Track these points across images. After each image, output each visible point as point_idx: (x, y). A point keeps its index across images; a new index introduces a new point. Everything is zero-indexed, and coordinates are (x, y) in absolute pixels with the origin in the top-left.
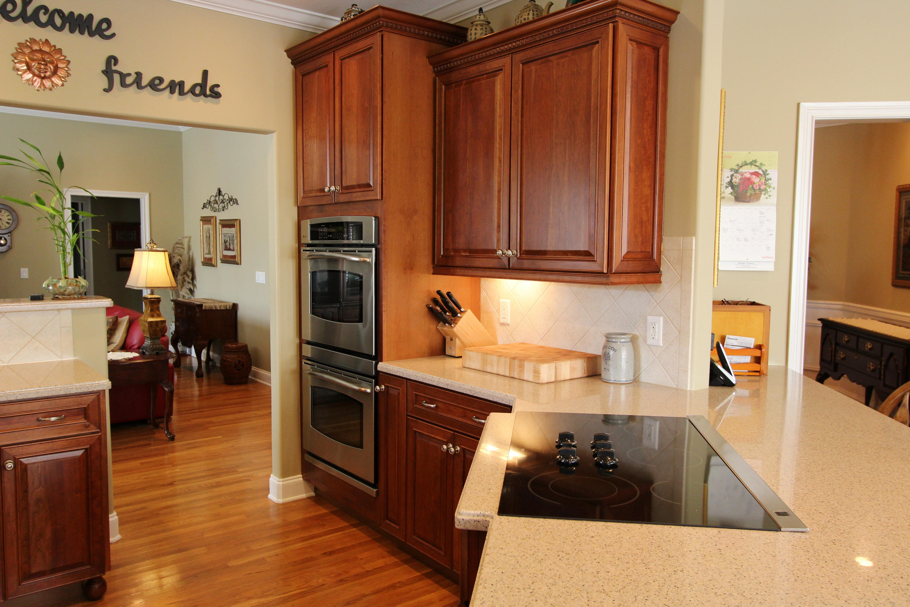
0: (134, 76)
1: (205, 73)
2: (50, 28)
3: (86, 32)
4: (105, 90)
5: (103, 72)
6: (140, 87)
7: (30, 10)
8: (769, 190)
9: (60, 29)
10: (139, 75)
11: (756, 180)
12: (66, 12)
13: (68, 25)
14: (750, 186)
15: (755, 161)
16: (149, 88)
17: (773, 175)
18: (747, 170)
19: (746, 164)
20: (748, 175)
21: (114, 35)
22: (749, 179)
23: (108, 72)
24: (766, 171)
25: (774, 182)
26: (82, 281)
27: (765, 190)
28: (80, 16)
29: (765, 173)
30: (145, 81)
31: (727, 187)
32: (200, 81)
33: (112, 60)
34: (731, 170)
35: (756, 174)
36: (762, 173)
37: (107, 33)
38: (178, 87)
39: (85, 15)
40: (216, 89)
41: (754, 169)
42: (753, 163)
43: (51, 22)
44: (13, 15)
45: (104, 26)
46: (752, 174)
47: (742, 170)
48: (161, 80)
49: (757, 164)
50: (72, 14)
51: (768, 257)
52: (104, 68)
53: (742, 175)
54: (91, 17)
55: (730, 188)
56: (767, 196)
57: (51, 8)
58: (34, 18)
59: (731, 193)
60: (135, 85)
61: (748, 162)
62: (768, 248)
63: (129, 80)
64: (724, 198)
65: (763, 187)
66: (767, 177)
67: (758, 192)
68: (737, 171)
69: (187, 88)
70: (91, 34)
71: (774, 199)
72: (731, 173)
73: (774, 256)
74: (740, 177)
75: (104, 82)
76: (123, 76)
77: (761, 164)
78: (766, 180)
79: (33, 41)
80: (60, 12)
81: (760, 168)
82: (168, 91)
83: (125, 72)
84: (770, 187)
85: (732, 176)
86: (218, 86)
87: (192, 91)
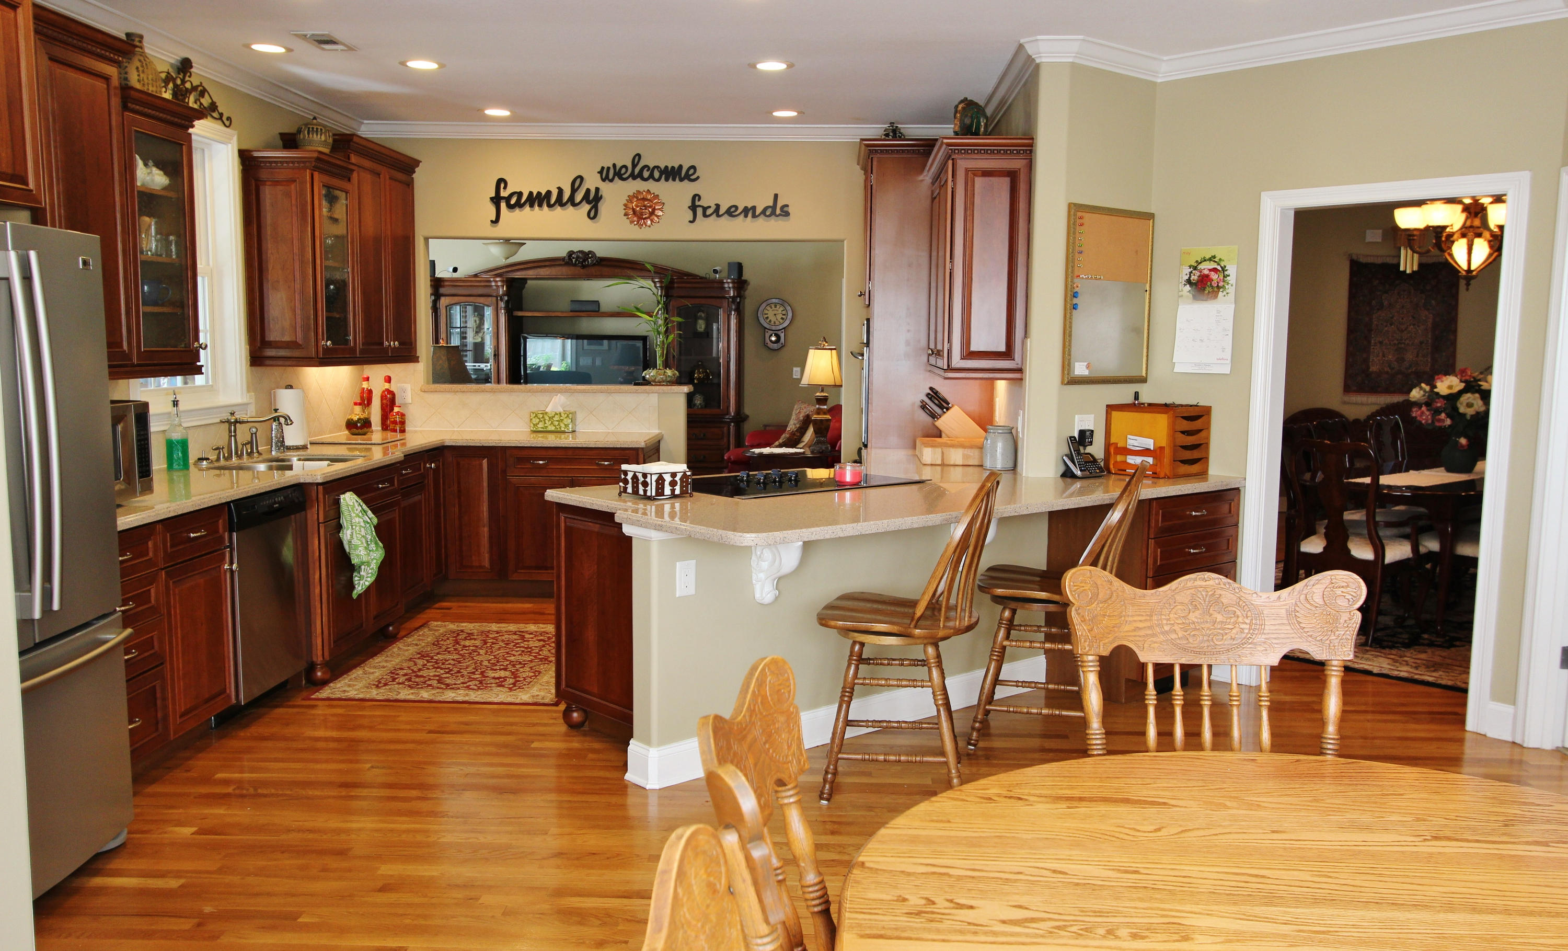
0: (714, 207)
1: (776, 196)
2: (651, 180)
3: (677, 179)
4: (690, 222)
5: (689, 207)
6: (718, 216)
7: (637, 170)
8: (1227, 287)
9: (658, 180)
10: (718, 206)
11: (1214, 276)
12: (663, 167)
13: (664, 176)
14: (1209, 283)
15: (1214, 257)
16: (726, 215)
17: (1232, 270)
18: (1206, 267)
19: (1205, 261)
20: (1206, 272)
21: (698, 178)
22: (1207, 276)
23: (693, 208)
24: (1225, 267)
25: (1232, 279)
26: (669, 372)
27: (1223, 287)
28: (673, 168)
29: (1224, 269)
30: (722, 210)
31: (1185, 285)
32: (771, 204)
33: (696, 197)
34: (1190, 267)
35: (1215, 270)
36: (1220, 269)
37: (692, 177)
38: (751, 211)
39: (676, 166)
40: (785, 209)
41: (1213, 265)
42: (1212, 259)
43: (651, 176)
44: (624, 176)
45: (691, 171)
46: (1210, 270)
47: (1201, 267)
48: (736, 207)
49: (1216, 260)
50: (666, 167)
51: (1223, 359)
52: (690, 205)
53: (1201, 272)
54: (681, 167)
55: (1188, 286)
56: (1225, 293)
57: (651, 166)
58: (640, 176)
59: (1189, 291)
60: (715, 214)
61: (1207, 258)
62: (1223, 350)
63: (709, 212)
64: (1182, 296)
65: (1221, 284)
66: (1226, 273)
67: (1216, 289)
68: (1195, 268)
69: (758, 212)
70: (681, 180)
71: (1232, 296)
72: (1190, 270)
73: (1229, 358)
74: (1199, 274)
75: (690, 215)
76: (705, 209)
77: (1220, 260)
78: (1224, 276)
79: (638, 192)
80: (657, 167)
81: (1218, 264)
82: (742, 215)
83: (705, 206)
84: (1228, 284)
85: (1191, 272)
86: (787, 206)
87: (763, 212)
